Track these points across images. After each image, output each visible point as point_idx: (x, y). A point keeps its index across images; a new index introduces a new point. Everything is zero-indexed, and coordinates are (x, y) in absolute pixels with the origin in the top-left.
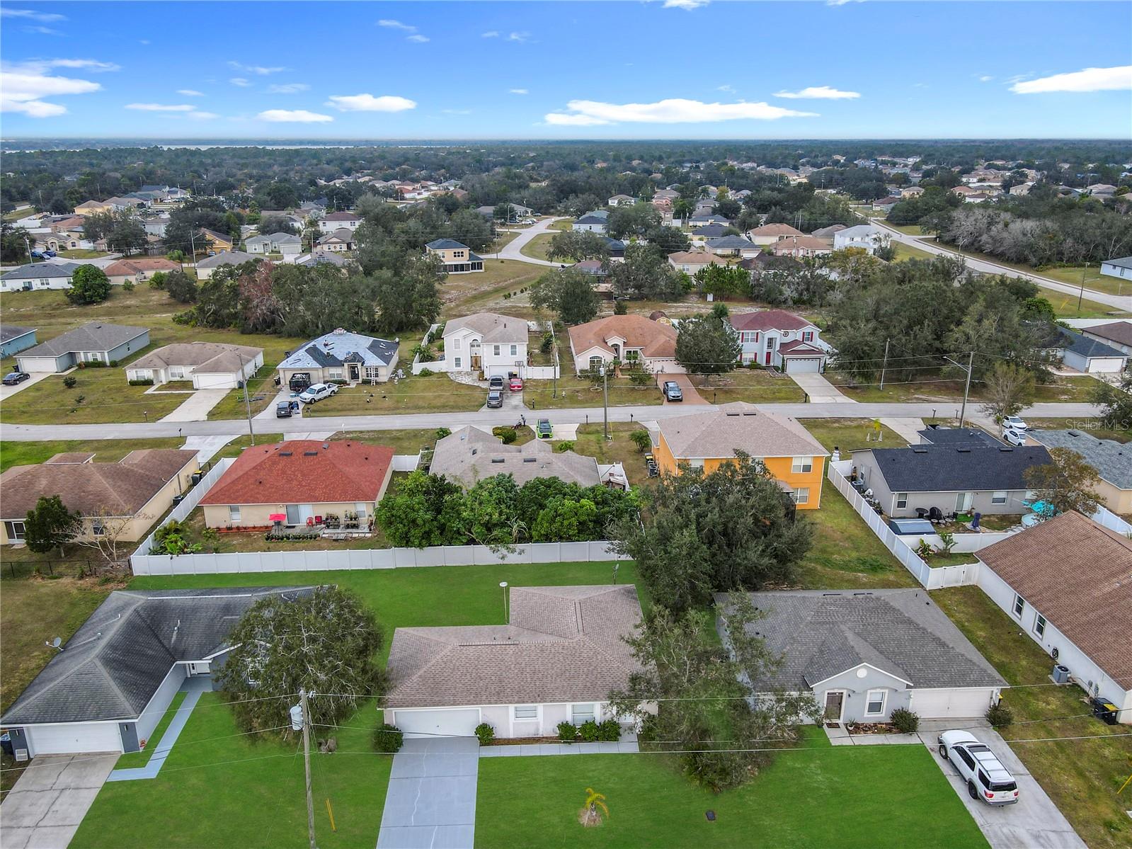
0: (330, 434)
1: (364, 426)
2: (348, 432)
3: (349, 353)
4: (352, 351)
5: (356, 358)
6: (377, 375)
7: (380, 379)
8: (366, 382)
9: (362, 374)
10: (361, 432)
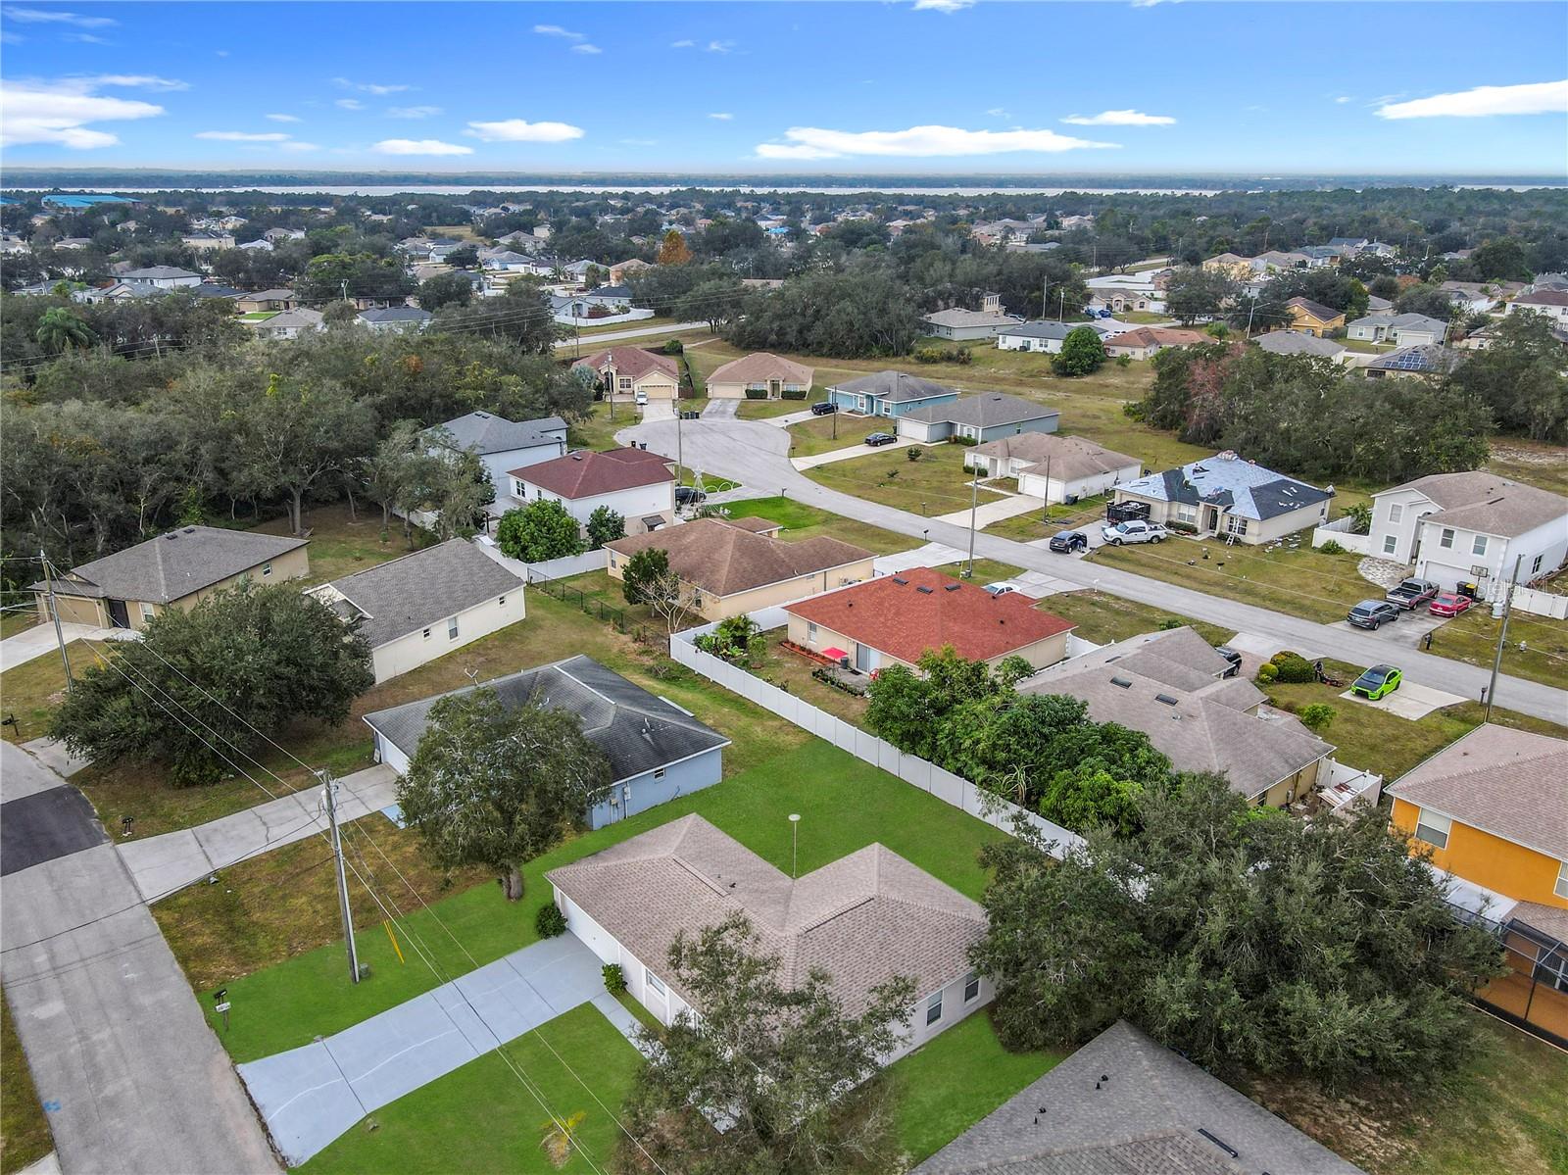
0: (1078, 587)
1: (1132, 592)
2: (1100, 593)
3: (1220, 489)
4: (1226, 487)
5: (1225, 498)
6: (1243, 531)
7: (1247, 539)
8: (1222, 537)
9: (1223, 524)
10: (1118, 598)
